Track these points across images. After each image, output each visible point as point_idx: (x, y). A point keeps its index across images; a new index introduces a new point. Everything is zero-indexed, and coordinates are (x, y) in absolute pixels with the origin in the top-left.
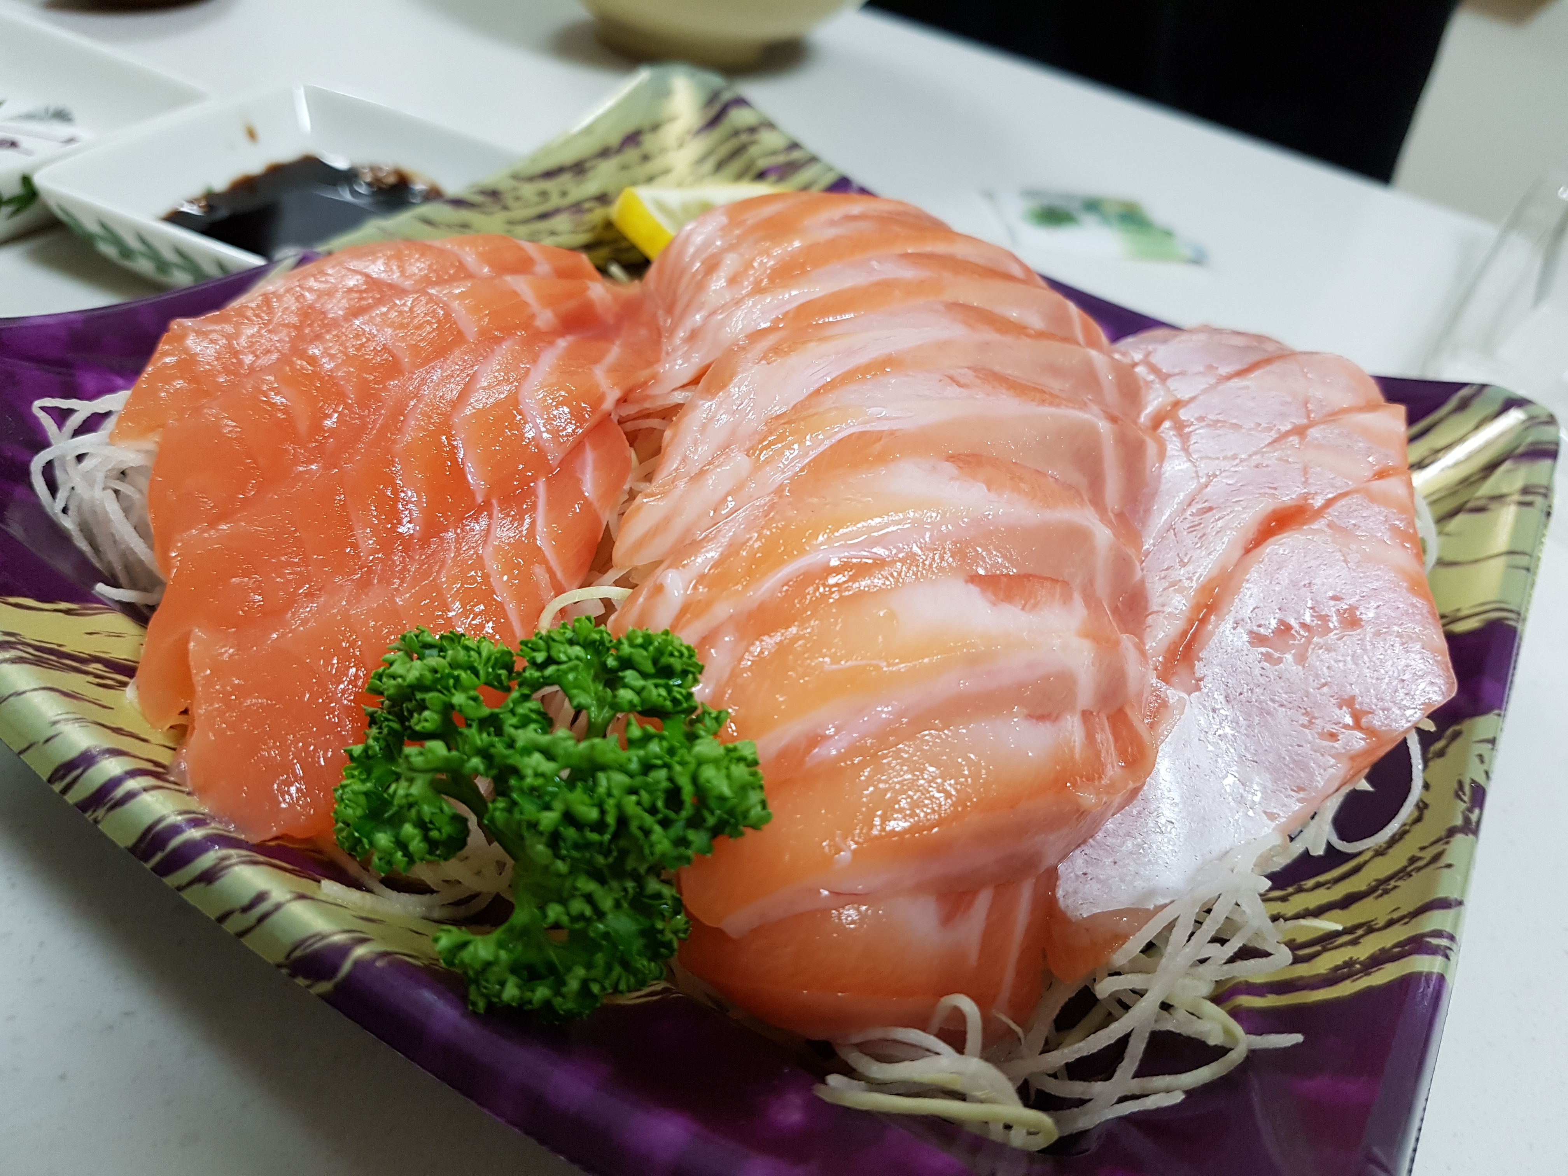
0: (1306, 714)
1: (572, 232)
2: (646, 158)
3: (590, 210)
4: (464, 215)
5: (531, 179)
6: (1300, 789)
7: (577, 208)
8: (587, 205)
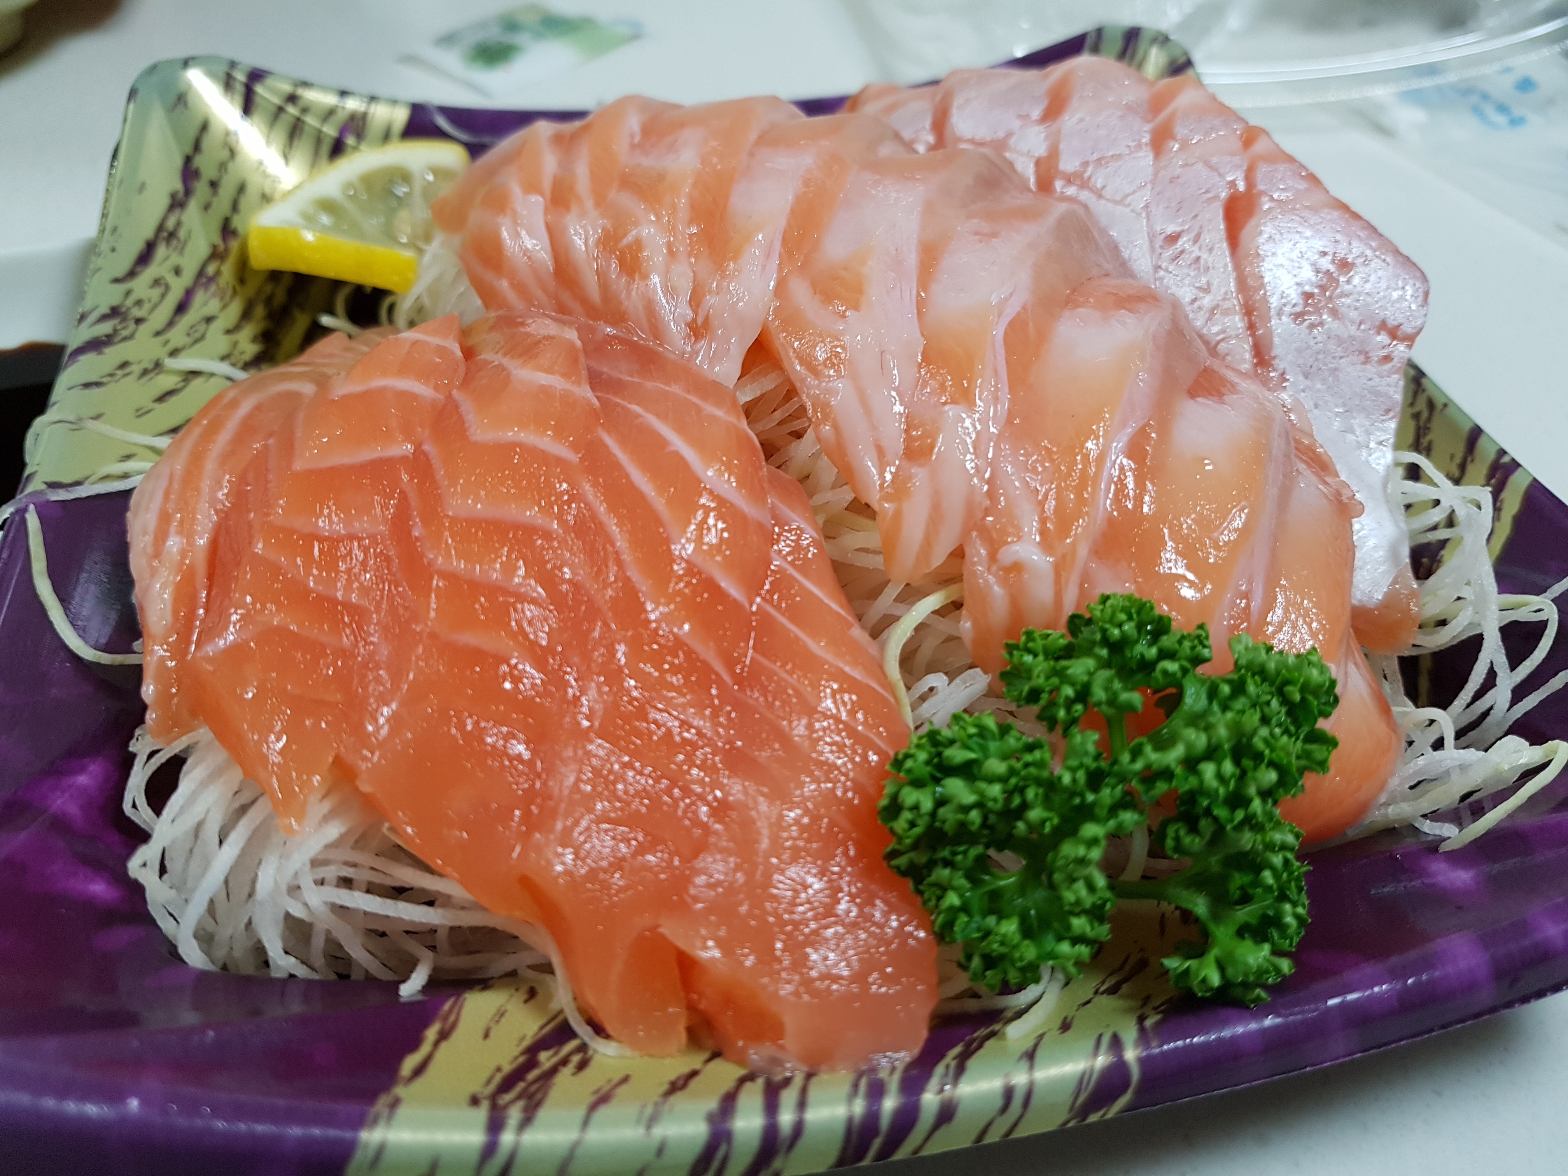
0: (1360, 352)
1: (224, 307)
2: (214, 185)
3: (218, 273)
4: (113, 355)
5: (132, 274)
6: (1388, 411)
7: (202, 278)
8: (211, 269)
